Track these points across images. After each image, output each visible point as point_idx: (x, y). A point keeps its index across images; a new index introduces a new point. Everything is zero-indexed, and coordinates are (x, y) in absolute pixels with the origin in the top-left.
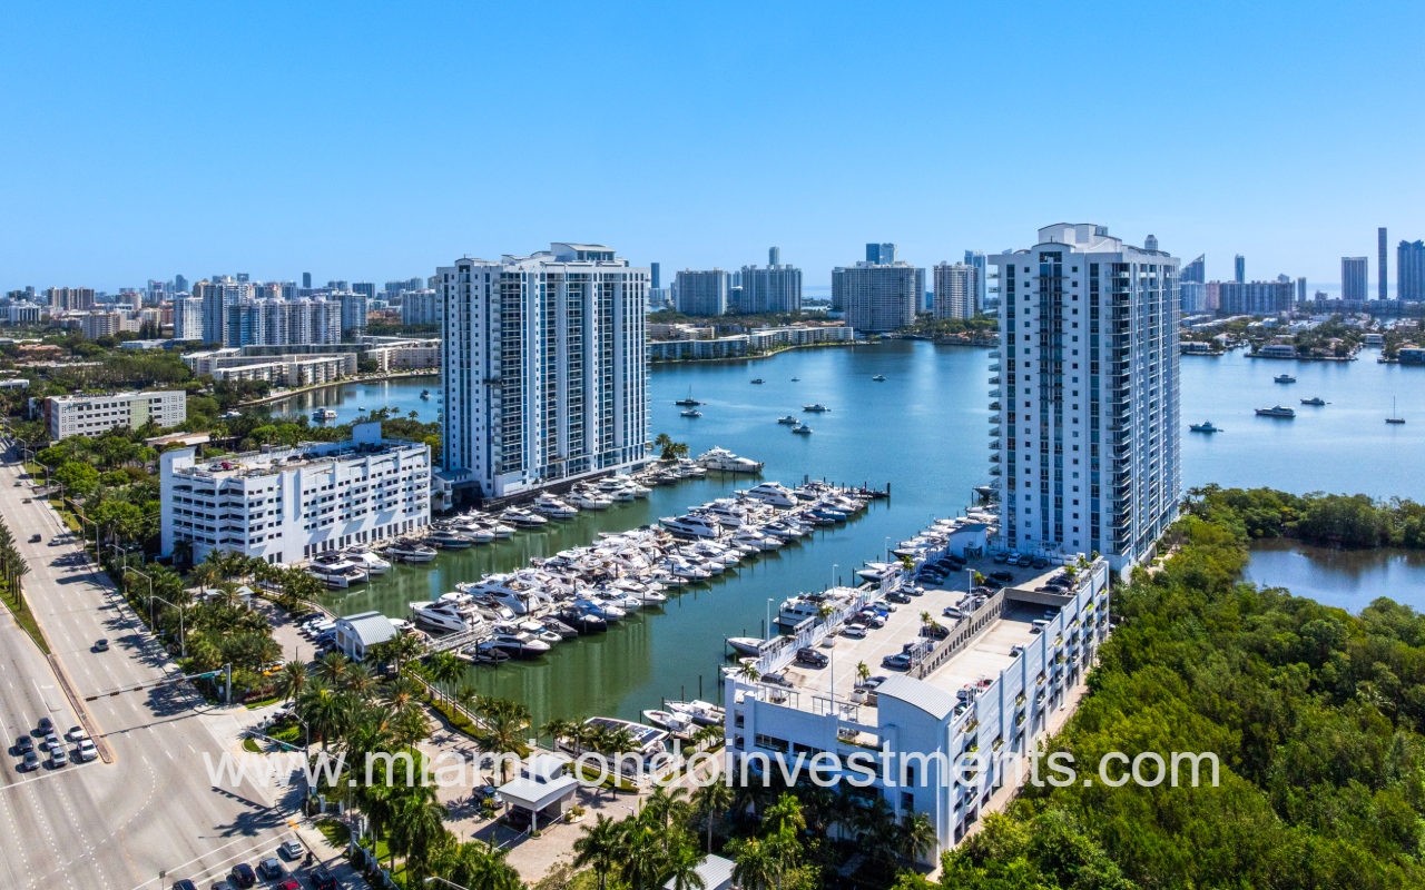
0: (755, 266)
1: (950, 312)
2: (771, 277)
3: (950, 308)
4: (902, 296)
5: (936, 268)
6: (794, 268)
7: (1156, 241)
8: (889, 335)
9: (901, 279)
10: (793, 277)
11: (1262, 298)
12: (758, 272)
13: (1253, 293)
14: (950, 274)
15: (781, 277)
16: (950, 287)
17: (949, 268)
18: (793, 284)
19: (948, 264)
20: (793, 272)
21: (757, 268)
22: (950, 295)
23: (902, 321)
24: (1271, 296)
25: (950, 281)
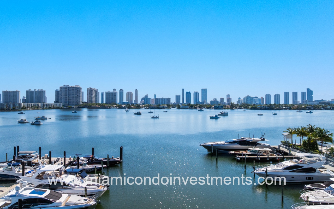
0: (30, 90)
1: (92, 102)
2: (36, 93)
3: (92, 100)
4: (78, 96)
5: (88, 89)
6: (43, 90)
7: (137, 91)
8: (74, 107)
9: (78, 91)
10: (43, 93)
11: (164, 101)
12: (31, 91)
13: (162, 100)
14: (92, 91)
15: (39, 93)
16: (92, 94)
17: (92, 89)
18: (43, 95)
19: (91, 88)
20: (43, 91)
21: (31, 90)
22: (92, 97)
23: (78, 103)
24: (166, 101)
25: (92, 93)
